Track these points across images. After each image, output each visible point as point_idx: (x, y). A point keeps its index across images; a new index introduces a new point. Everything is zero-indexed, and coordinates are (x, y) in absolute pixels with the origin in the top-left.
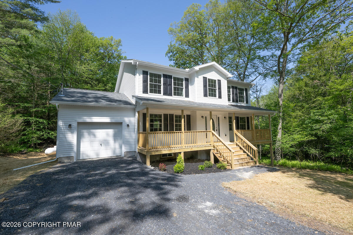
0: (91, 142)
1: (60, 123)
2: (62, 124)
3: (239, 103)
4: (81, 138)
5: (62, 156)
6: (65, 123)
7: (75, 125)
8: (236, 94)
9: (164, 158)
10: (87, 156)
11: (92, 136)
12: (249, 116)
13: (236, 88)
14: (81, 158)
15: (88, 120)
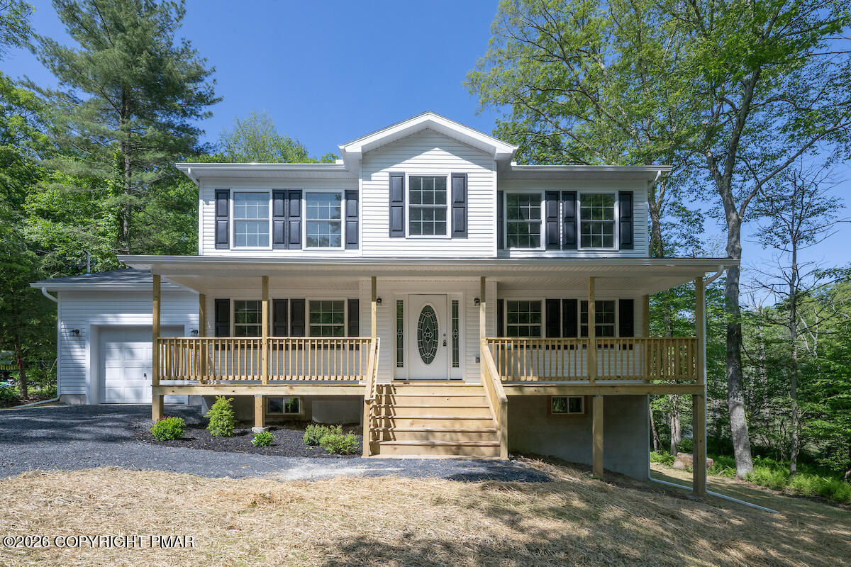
0: (126, 367)
1: (61, 327)
2: (63, 330)
3: (579, 249)
4: (105, 360)
5: (65, 392)
6: (68, 328)
7: (85, 329)
8: (570, 219)
9: (274, 417)
10: (119, 396)
11: (127, 356)
12: (636, 294)
13: (571, 196)
14: (107, 401)
15: (112, 320)
